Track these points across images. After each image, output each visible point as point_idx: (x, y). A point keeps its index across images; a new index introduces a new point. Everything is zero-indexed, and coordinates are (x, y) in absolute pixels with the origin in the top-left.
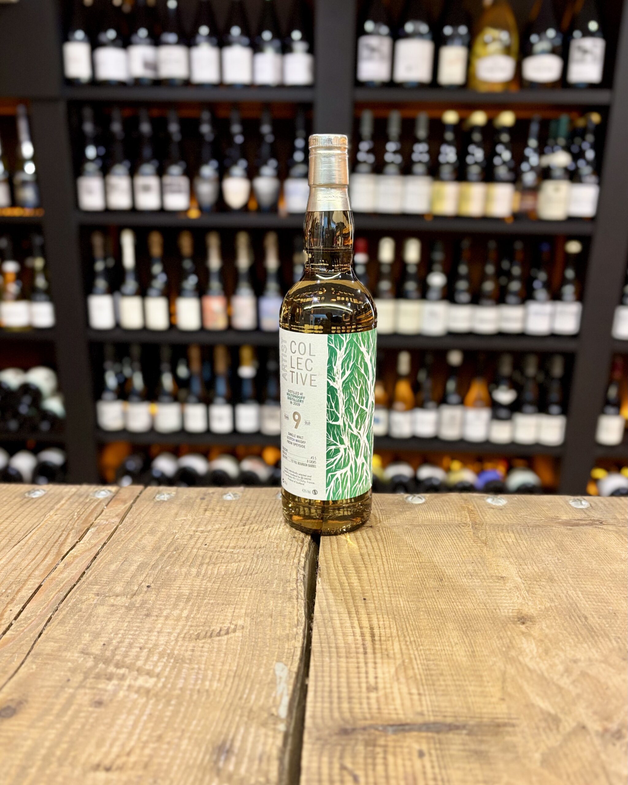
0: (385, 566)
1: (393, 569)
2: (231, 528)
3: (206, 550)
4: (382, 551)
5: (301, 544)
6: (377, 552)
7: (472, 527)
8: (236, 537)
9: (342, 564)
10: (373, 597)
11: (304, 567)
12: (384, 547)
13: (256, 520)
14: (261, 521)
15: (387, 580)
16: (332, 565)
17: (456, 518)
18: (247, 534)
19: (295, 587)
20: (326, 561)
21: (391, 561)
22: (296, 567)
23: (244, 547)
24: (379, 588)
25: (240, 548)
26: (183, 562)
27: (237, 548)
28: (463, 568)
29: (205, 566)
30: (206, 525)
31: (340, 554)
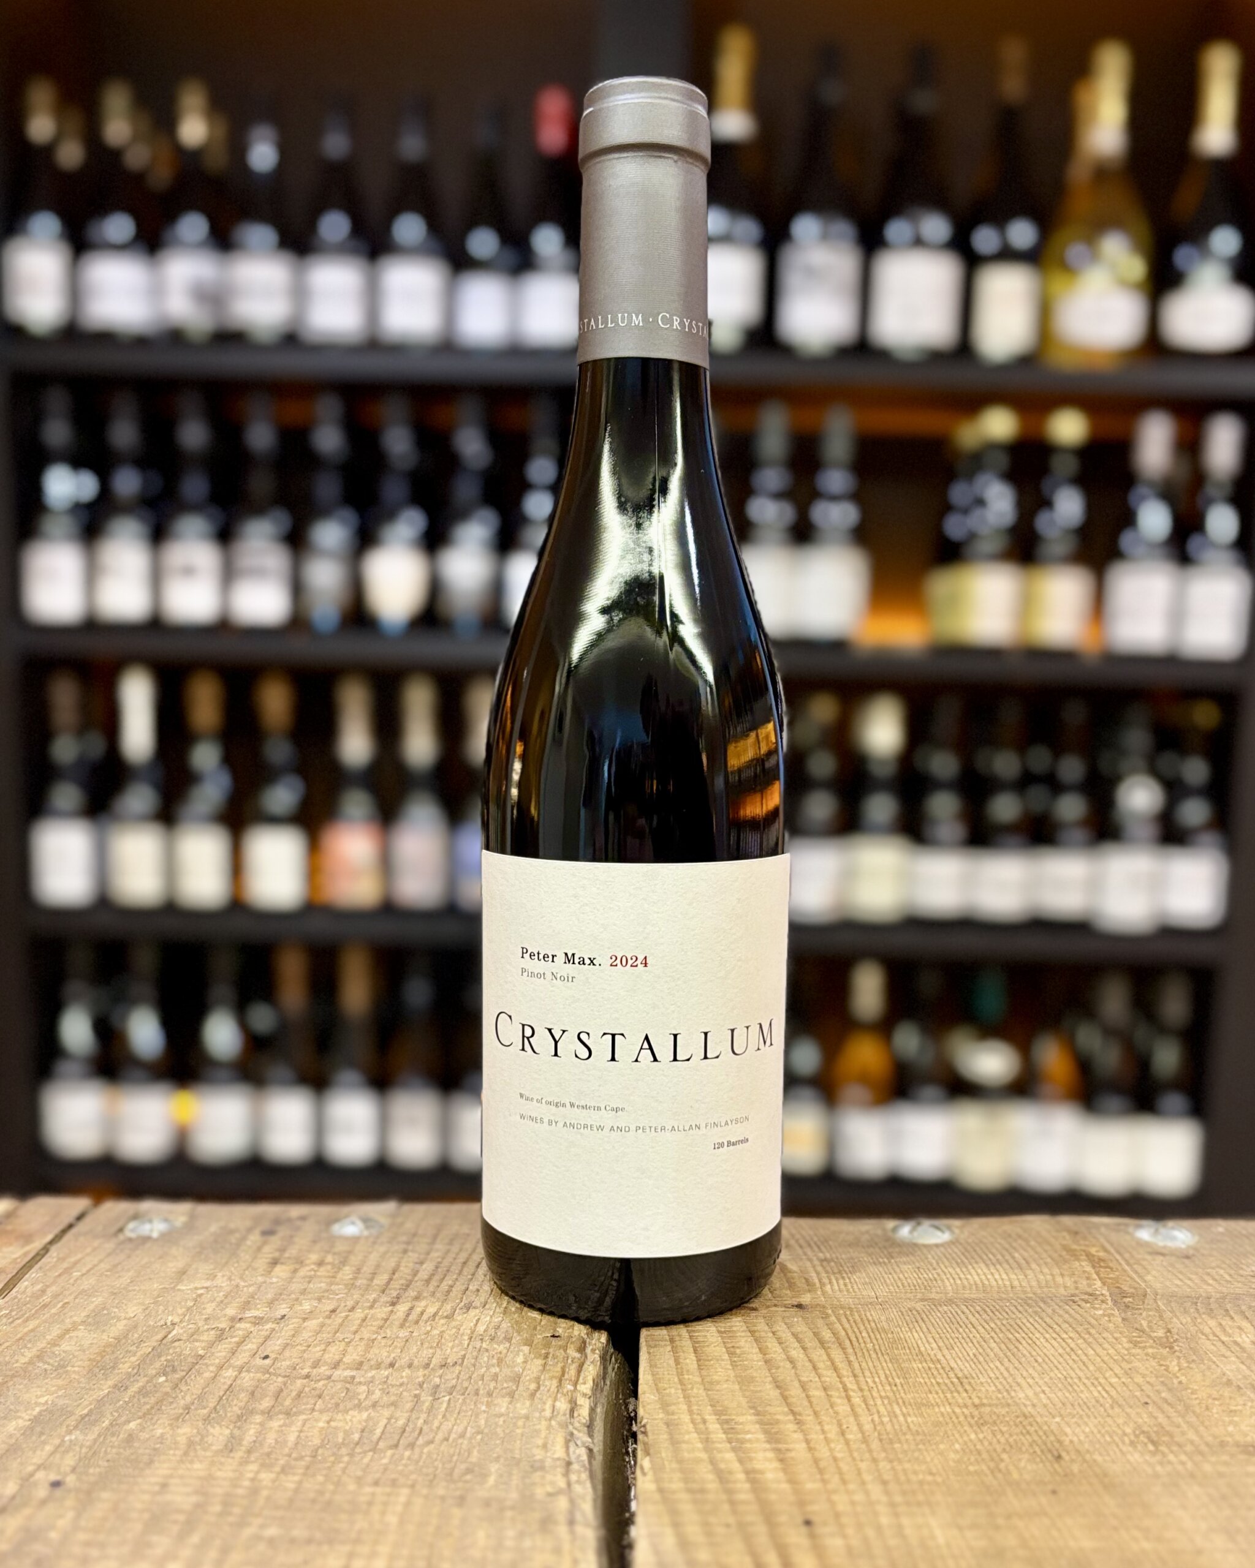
0: (861, 1419)
1: (889, 1427)
2: (352, 1309)
3: (268, 1372)
4: (844, 1373)
5: (578, 1355)
6: (829, 1377)
7: (1115, 1302)
8: (366, 1335)
9: (717, 1413)
10: (837, 1515)
11: (590, 1427)
12: (850, 1362)
13: (431, 1288)
14: (449, 1292)
15: (875, 1461)
16: (686, 1418)
17: (1059, 1280)
18: (402, 1326)
19: (562, 1483)
20: (665, 1405)
21: (879, 1402)
22: (564, 1425)
23: (392, 1365)
24: (851, 1487)
25: (378, 1366)
26: (187, 1408)
27: (365, 1368)
28: (1120, 1421)
29: (258, 1418)
30: (271, 1304)
31: (708, 1386)
